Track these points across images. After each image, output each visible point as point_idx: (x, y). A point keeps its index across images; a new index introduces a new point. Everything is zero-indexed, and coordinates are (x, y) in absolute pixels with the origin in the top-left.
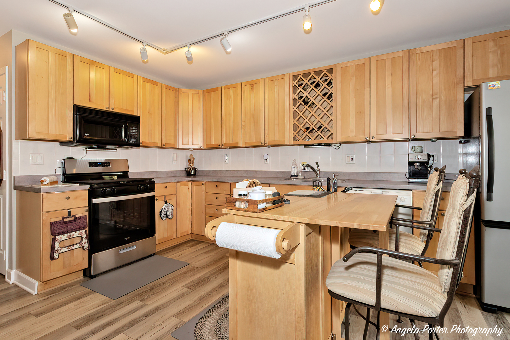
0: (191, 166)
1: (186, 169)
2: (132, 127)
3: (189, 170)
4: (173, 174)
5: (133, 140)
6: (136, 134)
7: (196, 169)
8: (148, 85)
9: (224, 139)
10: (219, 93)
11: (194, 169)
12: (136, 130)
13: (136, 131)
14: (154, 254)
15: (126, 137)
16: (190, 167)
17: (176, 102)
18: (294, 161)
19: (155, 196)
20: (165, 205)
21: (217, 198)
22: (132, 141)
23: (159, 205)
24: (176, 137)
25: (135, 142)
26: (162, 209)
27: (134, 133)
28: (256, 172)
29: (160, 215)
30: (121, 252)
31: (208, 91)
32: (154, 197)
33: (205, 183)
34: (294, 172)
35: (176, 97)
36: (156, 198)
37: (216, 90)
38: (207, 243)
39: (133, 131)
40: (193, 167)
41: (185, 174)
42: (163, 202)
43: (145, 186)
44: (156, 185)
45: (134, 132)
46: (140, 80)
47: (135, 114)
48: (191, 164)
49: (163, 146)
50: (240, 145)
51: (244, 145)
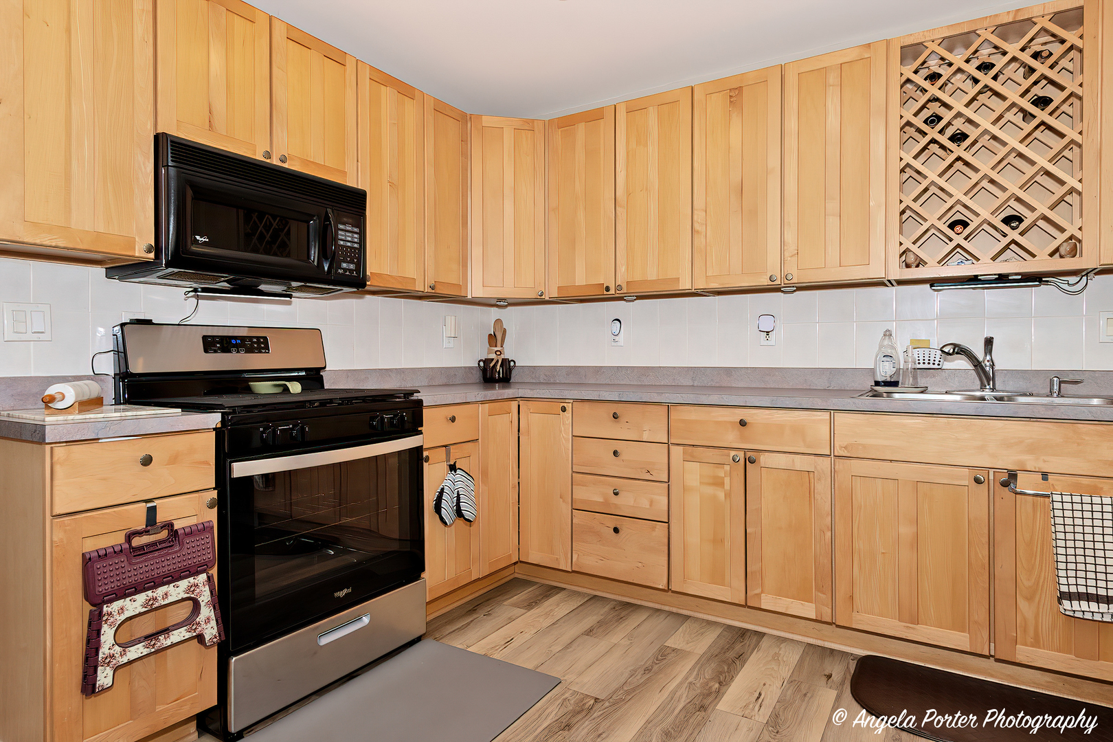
0: (498, 353)
1: (482, 364)
2: (344, 224)
3: (492, 365)
4: (447, 378)
5: (344, 265)
6: (356, 245)
7: (512, 364)
8: (387, 93)
9: (622, 269)
10: (605, 126)
11: (505, 362)
12: (356, 233)
13: (356, 236)
14: (418, 639)
15: (323, 254)
16: (493, 356)
17: (465, 155)
18: (888, 334)
19: (424, 447)
20: (451, 476)
21: (615, 453)
22: (345, 270)
23: (434, 477)
24: (464, 262)
25: (351, 271)
26: (443, 489)
27: (349, 244)
28: (728, 371)
29: (438, 508)
30: (324, 641)
31: (567, 123)
32: (419, 450)
33: (568, 407)
34: (885, 371)
35: (464, 140)
36: (425, 454)
37: (594, 116)
38: (584, 595)
39: (346, 236)
40: (502, 356)
41: (478, 376)
42: (444, 467)
43: (395, 416)
44: (426, 413)
45: (349, 239)
46: (366, 75)
47: (351, 182)
48: (496, 349)
49: (430, 290)
50: (685, 285)
51: (701, 285)
